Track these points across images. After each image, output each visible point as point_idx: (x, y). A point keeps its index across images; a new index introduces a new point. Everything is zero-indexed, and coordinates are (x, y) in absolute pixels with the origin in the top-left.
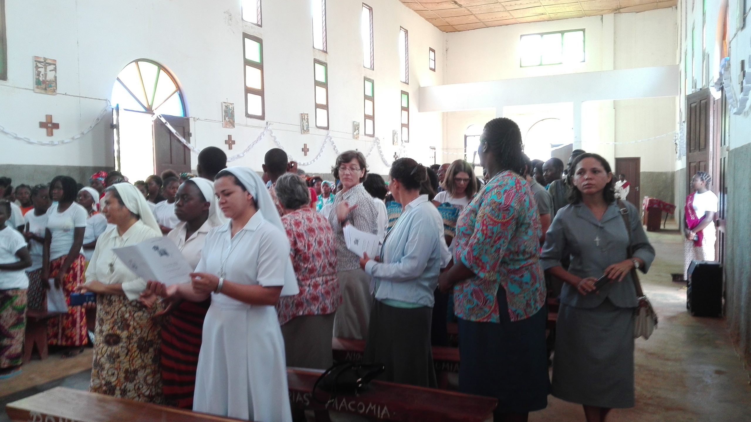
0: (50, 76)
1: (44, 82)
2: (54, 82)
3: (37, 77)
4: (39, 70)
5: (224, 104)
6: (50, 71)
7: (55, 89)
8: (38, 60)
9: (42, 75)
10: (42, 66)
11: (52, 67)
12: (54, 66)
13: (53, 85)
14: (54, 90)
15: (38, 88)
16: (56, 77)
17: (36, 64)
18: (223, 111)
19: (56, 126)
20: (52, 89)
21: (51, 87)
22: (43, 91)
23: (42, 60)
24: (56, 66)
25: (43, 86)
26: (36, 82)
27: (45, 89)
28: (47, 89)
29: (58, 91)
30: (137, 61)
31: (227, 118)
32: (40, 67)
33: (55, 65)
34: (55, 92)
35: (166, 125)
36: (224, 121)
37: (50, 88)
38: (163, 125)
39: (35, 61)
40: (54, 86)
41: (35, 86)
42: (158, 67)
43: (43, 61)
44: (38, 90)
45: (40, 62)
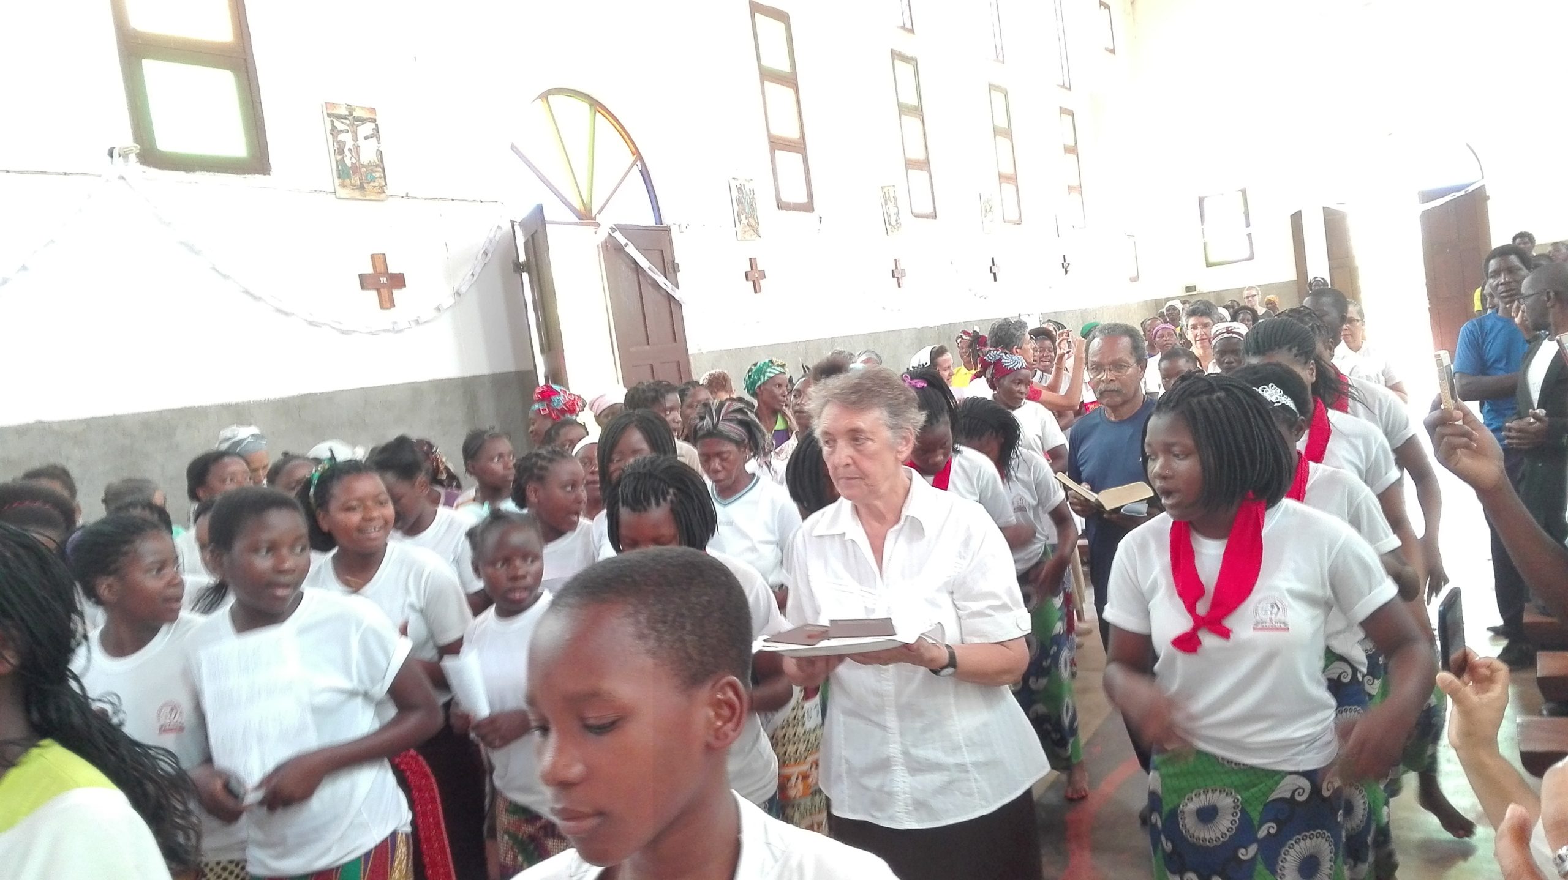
0: (368, 154)
1: (355, 169)
2: (377, 166)
3: (339, 157)
4: (341, 137)
5: (734, 184)
6: (366, 138)
7: (384, 184)
8: (336, 112)
9: (350, 150)
10: (347, 128)
11: (367, 128)
12: (373, 125)
13: (377, 175)
14: (382, 187)
15: (343, 186)
16: (380, 154)
17: (332, 122)
18: (734, 201)
19: (398, 281)
20: (376, 184)
21: (373, 180)
22: (357, 194)
23: (343, 112)
24: (377, 125)
25: (356, 180)
26: (338, 170)
27: (361, 187)
28: (366, 185)
29: (389, 190)
30: (545, 96)
31: (743, 217)
32: (342, 131)
33: (374, 121)
34: (384, 192)
35: (626, 249)
36: (738, 223)
37: (372, 184)
38: (620, 249)
39: (329, 115)
40: (379, 178)
41: (337, 181)
42: (591, 106)
43: (347, 113)
44: (343, 193)
45: (340, 117)
